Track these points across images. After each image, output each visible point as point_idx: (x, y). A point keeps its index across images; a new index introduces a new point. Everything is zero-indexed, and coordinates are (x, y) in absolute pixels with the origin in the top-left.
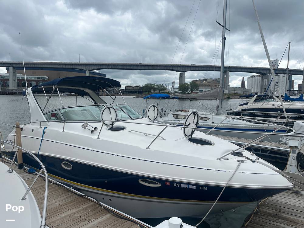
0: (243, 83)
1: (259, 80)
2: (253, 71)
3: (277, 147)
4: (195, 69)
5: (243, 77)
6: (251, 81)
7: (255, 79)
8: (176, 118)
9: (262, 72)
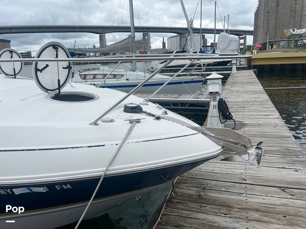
0: (164, 44)
1: (177, 41)
2: (171, 31)
3: (196, 98)
4: (115, 31)
5: (163, 38)
6: (171, 42)
7: (174, 40)
8: (85, 79)
9: (180, 32)
